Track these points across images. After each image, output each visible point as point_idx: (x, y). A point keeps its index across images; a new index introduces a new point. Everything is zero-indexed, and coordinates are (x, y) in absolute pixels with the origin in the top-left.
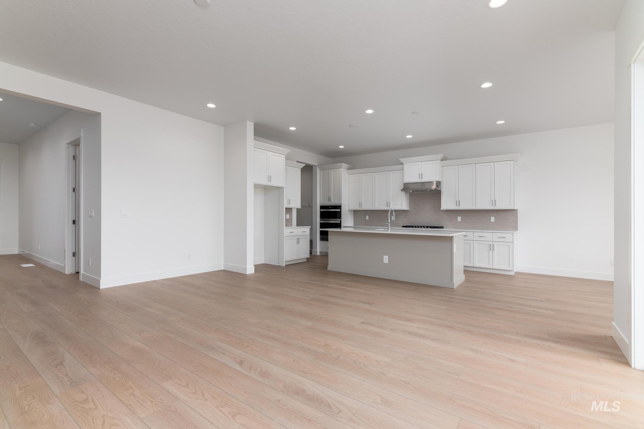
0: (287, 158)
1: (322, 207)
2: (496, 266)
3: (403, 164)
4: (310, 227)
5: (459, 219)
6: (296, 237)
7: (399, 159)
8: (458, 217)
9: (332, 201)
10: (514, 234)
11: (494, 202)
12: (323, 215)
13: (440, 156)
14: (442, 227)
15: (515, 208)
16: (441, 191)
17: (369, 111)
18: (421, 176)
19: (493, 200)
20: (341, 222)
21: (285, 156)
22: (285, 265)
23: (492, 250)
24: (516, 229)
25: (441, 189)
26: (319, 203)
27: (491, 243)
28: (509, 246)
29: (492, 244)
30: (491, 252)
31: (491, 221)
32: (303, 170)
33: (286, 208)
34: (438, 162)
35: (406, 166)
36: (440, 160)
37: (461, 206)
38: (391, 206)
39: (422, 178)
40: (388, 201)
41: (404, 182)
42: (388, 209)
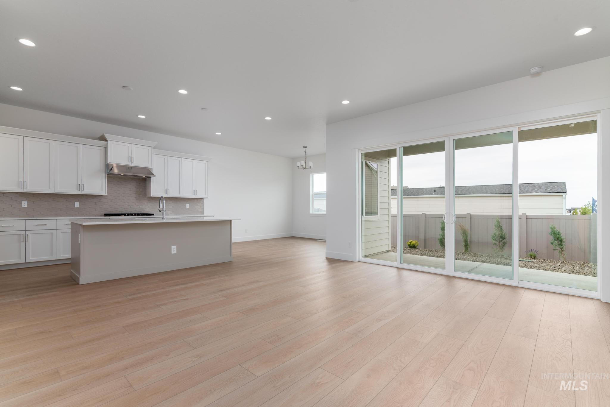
14: (153, 215)
17: (183, 92)
19: (195, 190)
24: (203, 213)
36: (152, 147)
37: (170, 194)
38: (85, 190)
39: (133, 162)
40: (79, 183)
41: (108, 163)
42: (79, 193)
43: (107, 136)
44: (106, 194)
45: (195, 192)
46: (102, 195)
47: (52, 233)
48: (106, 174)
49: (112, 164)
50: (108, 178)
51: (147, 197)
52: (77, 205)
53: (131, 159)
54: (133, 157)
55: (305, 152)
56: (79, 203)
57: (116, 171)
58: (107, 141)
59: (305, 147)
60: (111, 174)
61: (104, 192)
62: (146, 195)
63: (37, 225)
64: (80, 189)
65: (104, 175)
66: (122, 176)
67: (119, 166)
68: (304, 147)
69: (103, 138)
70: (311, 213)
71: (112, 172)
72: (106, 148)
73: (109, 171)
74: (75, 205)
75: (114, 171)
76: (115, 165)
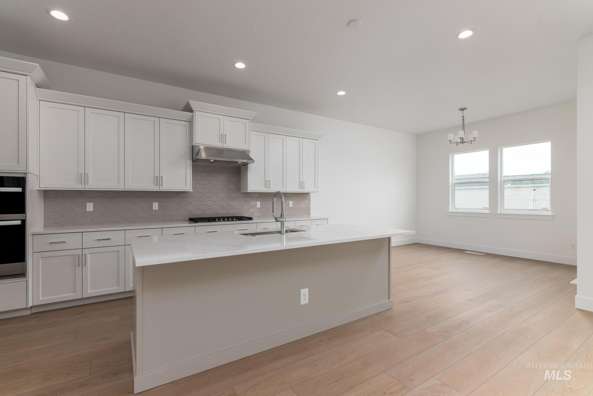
37: (271, 188)
38: (164, 185)
39: (225, 143)
40: (157, 174)
41: (194, 144)
42: (156, 188)
43: (193, 104)
44: (192, 190)
45: (301, 184)
46: (186, 192)
47: (119, 251)
48: (191, 161)
49: (199, 146)
50: (194, 167)
51: (242, 193)
52: (156, 206)
53: (223, 137)
54: (226, 135)
55: (463, 117)
56: (157, 203)
57: (203, 155)
58: (193, 113)
59: (463, 110)
60: (198, 159)
61: (189, 188)
62: (240, 191)
63: (98, 240)
64: (158, 184)
65: (189, 163)
66: (212, 162)
67: (208, 149)
68: (460, 109)
69: (188, 109)
70: (450, 211)
71: (198, 157)
72: (191, 122)
73: (194, 156)
74: (153, 208)
75: (201, 155)
76: (202, 147)
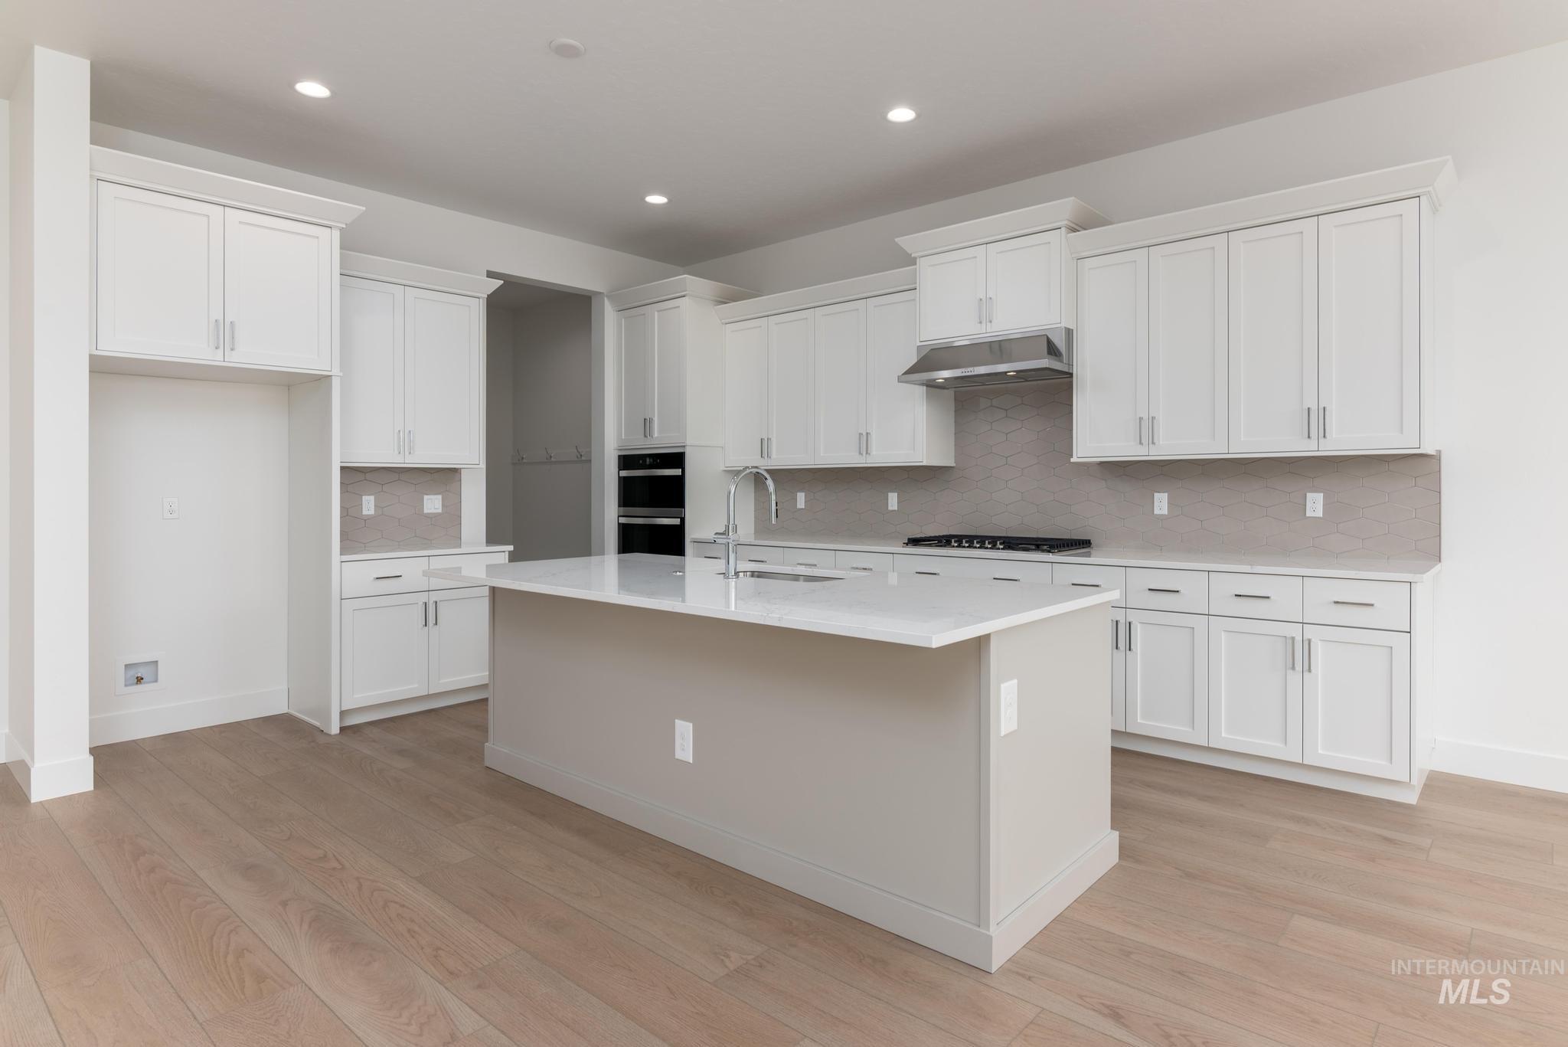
0: (350, 243)
1: (626, 462)
2: (1322, 753)
3: (912, 261)
4: (511, 548)
5: (1161, 503)
6: (423, 598)
7: (896, 240)
8: (1156, 494)
9: (656, 435)
10: (1418, 589)
11: (1315, 419)
12: (630, 494)
13: (1064, 208)
14: (1079, 544)
15: (1428, 449)
16: (1071, 375)
18: (984, 308)
19: (1314, 408)
20: (683, 520)
21: (336, 234)
22: (342, 729)
23: (1299, 667)
24: (1434, 555)
25: (1070, 365)
26: (616, 446)
27: (1295, 631)
28: (1391, 647)
29: (1299, 638)
30: (1294, 678)
31: (1308, 514)
32: (494, 305)
33: (343, 468)
34: (1058, 239)
35: (926, 270)
36: (1063, 229)
